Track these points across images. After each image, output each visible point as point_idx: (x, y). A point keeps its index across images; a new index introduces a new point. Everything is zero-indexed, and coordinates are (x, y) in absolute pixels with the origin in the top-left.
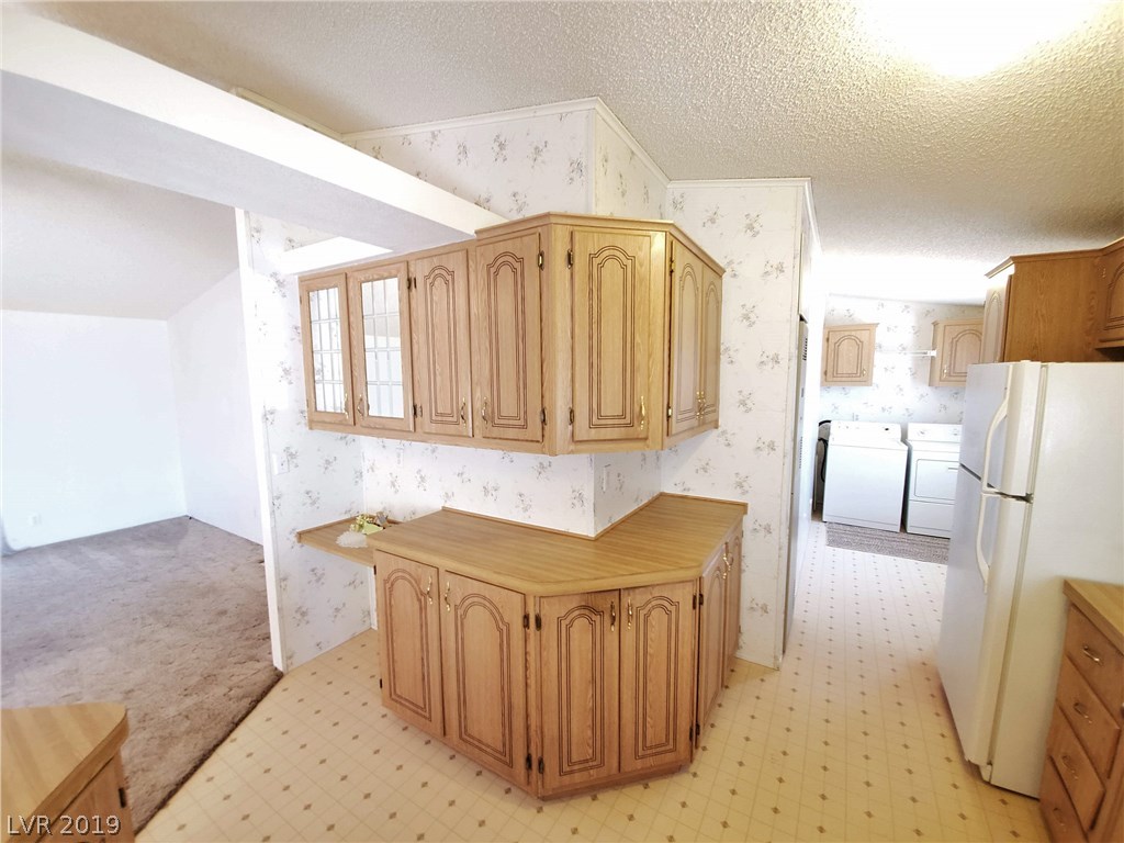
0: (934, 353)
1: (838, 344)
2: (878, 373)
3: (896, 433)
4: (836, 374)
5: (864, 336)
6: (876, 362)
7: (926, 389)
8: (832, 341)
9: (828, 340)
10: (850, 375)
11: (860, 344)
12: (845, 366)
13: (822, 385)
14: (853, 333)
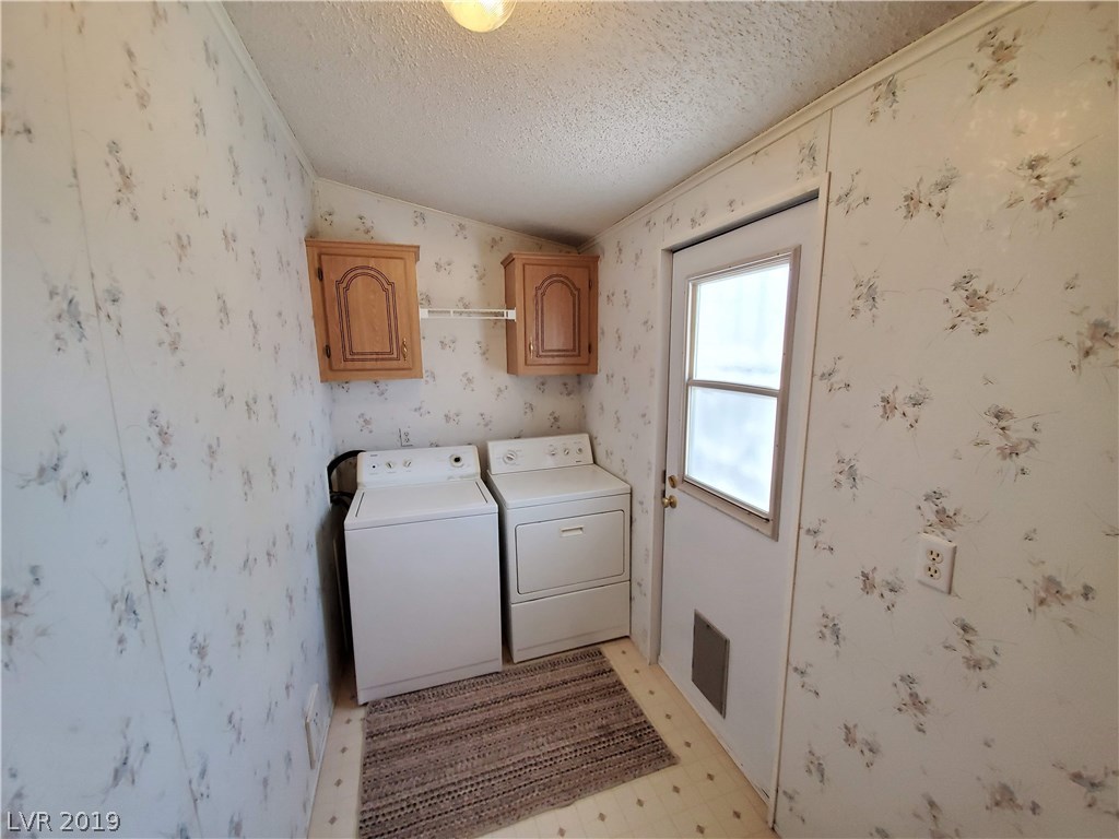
0: (512, 315)
1: (345, 283)
2: (429, 354)
3: (472, 465)
4: (350, 355)
5: (393, 270)
6: (425, 330)
7: (503, 378)
8: (331, 276)
9: (320, 274)
10: (379, 356)
11: (388, 288)
12: (366, 337)
13: (324, 379)
14: (372, 263)
